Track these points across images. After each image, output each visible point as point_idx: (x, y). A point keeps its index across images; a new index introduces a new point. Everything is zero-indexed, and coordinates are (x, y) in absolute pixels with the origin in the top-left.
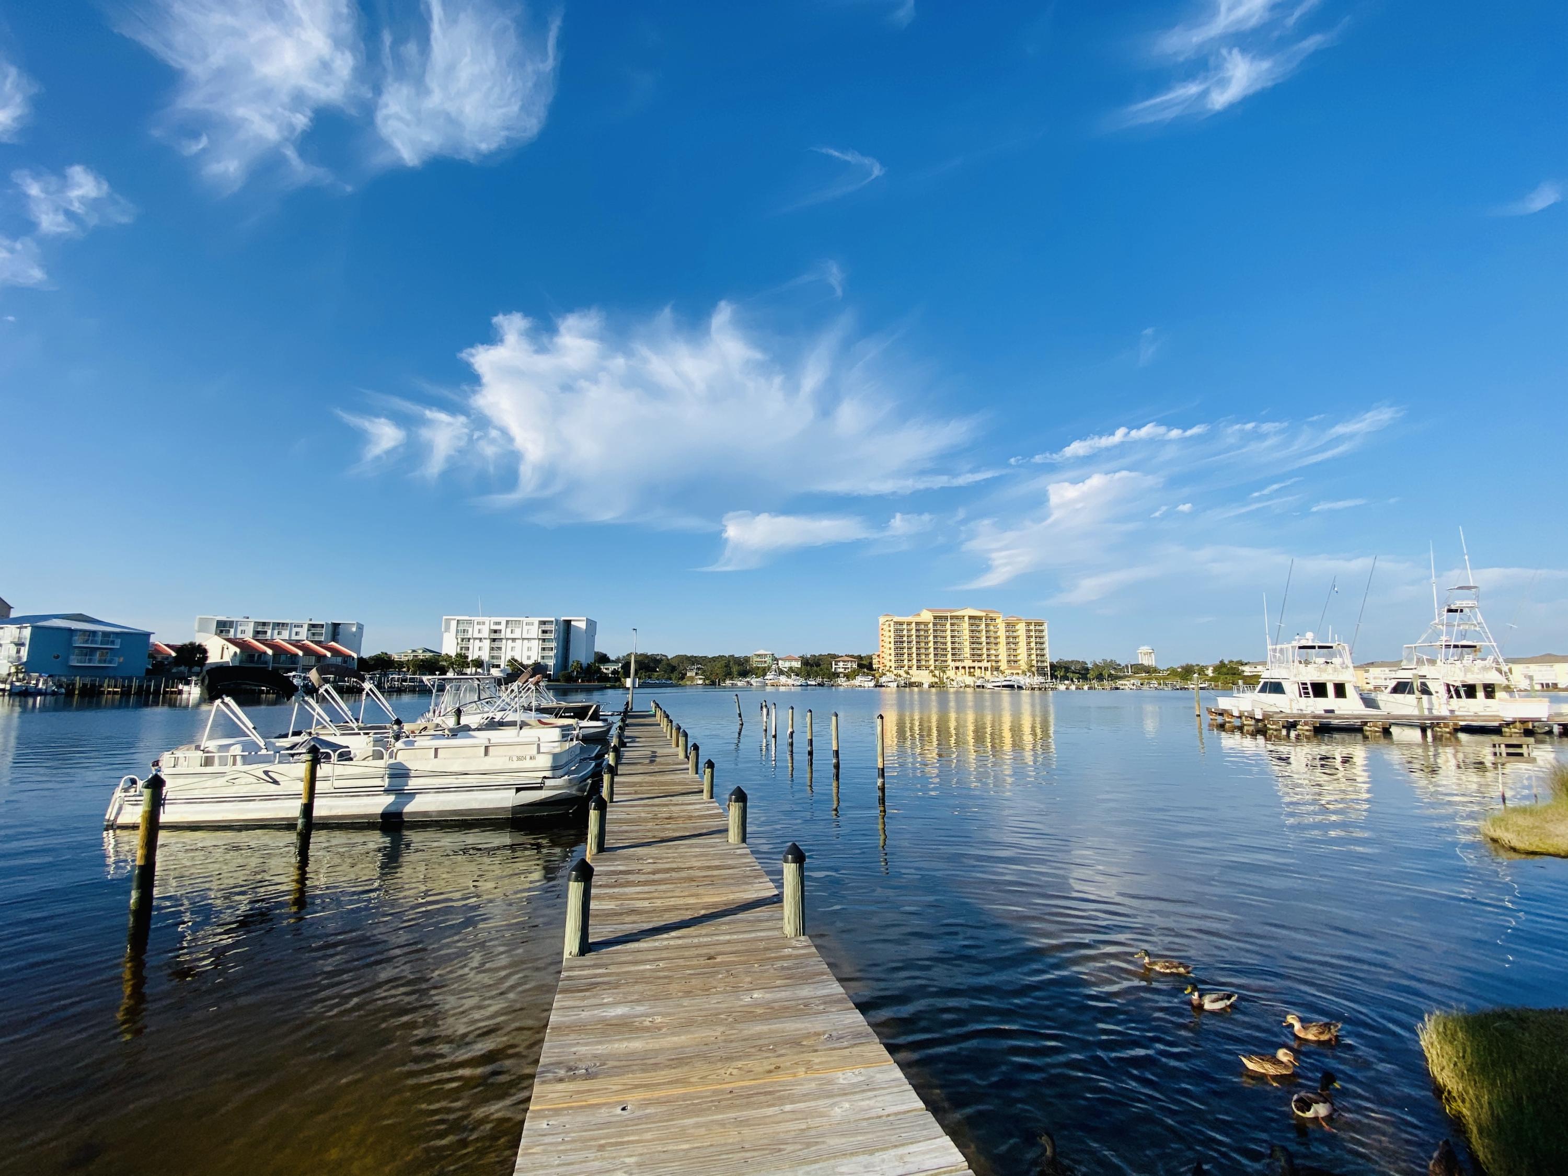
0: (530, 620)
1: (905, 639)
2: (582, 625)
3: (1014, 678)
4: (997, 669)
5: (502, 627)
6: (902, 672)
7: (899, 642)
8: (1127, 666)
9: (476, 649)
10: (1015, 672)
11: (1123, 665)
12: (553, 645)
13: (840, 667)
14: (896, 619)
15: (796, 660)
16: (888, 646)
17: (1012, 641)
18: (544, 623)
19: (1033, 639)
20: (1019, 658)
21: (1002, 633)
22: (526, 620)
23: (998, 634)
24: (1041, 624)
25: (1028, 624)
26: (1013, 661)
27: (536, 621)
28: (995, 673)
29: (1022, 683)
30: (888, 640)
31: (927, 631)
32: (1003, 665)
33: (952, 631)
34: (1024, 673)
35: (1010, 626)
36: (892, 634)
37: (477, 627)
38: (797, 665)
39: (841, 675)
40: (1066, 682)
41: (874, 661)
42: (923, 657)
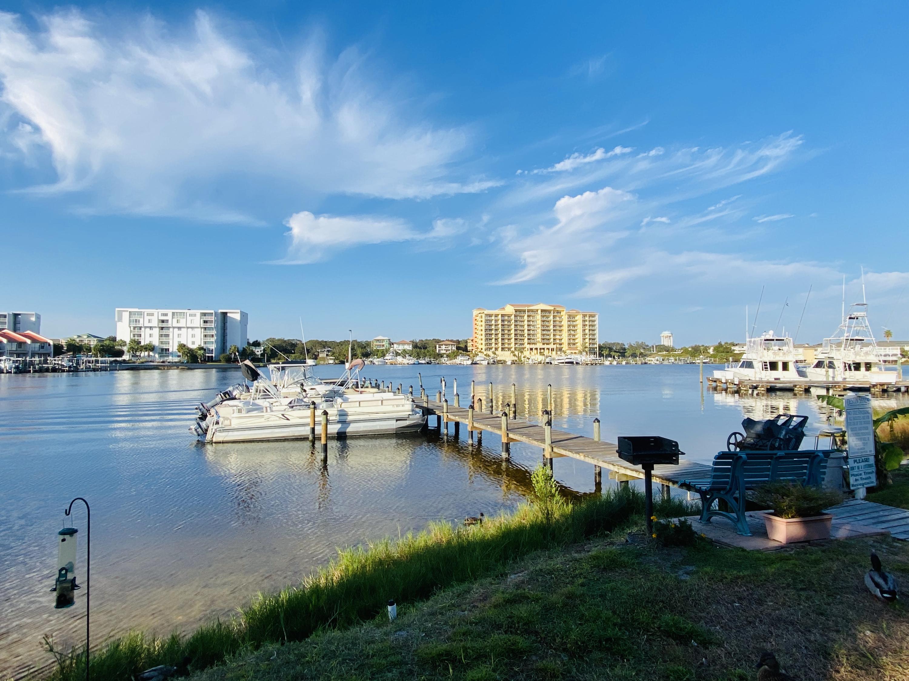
0: (192, 312)
1: (493, 327)
2: (237, 317)
3: (573, 356)
4: (560, 350)
5: (169, 318)
6: (490, 353)
7: (488, 329)
8: (653, 347)
9: (147, 336)
10: (573, 352)
11: (650, 346)
12: (214, 332)
13: (443, 349)
14: (486, 312)
15: (408, 344)
16: (480, 333)
17: (572, 328)
18: (204, 314)
19: (587, 327)
20: (576, 341)
21: (565, 323)
22: (189, 312)
23: (562, 323)
24: (593, 316)
25: (584, 316)
26: (572, 344)
27: (198, 312)
28: (559, 353)
29: (579, 360)
30: (480, 328)
31: (509, 321)
32: (565, 347)
33: (528, 321)
34: (581, 353)
35: (571, 318)
36: (483, 323)
37: (147, 318)
38: (409, 347)
39: (445, 356)
40: (610, 359)
41: (469, 344)
42: (506, 341)
